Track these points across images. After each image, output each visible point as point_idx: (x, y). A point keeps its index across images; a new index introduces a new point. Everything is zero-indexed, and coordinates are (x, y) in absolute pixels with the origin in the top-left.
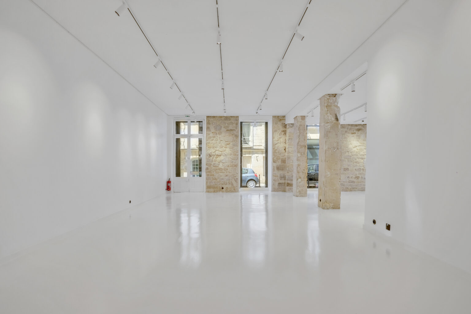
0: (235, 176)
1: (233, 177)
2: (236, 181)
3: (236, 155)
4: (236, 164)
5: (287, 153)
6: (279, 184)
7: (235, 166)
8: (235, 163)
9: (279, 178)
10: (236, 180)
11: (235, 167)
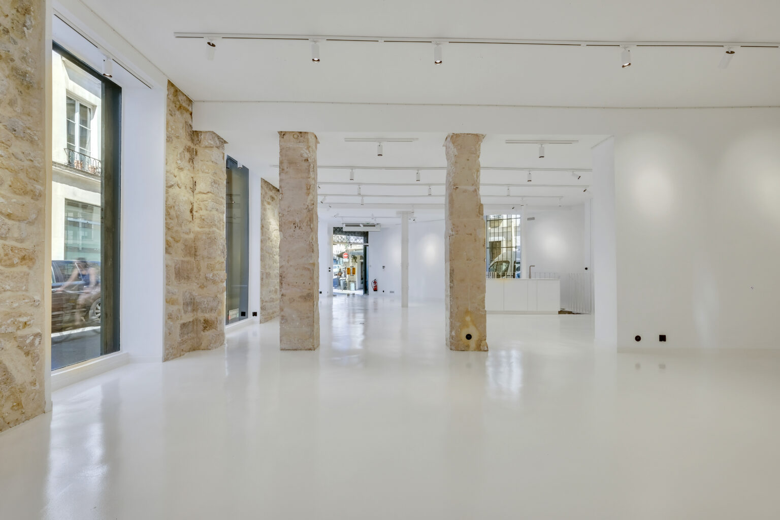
0: (24, 319)
1: (10, 330)
2: (27, 354)
3: (25, 193)
4: (27, 245)
5: (197, 221)
6: (184, 325)
7: (23, 258)
8: (21, 241)
9: (181, 307)
10: (32, 344)
11: (25, 269)
